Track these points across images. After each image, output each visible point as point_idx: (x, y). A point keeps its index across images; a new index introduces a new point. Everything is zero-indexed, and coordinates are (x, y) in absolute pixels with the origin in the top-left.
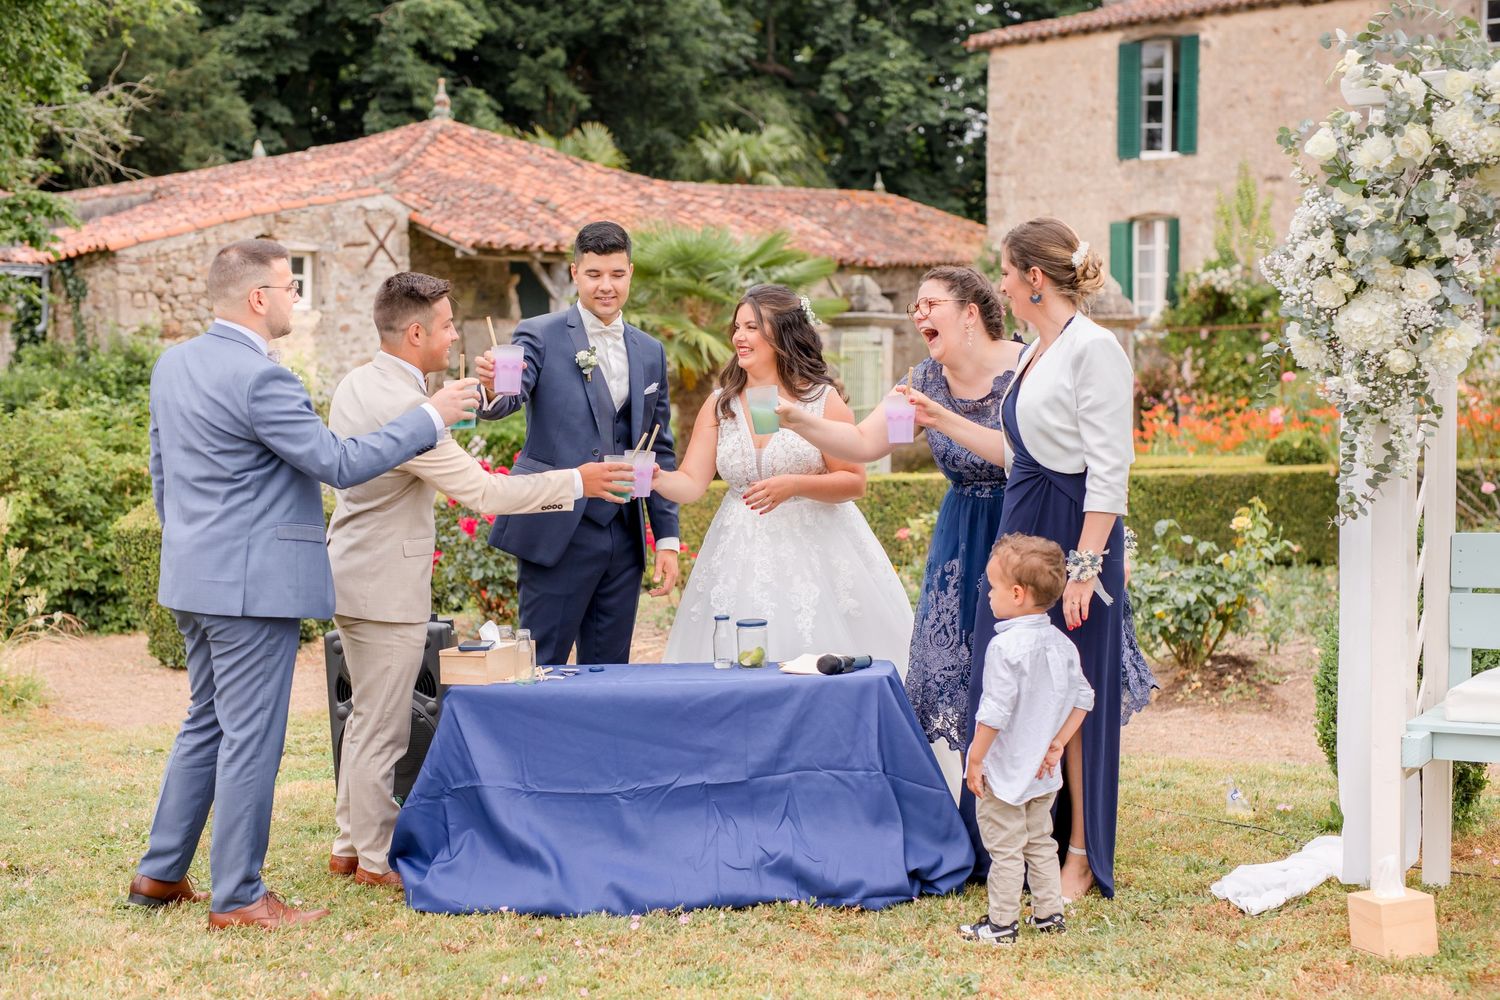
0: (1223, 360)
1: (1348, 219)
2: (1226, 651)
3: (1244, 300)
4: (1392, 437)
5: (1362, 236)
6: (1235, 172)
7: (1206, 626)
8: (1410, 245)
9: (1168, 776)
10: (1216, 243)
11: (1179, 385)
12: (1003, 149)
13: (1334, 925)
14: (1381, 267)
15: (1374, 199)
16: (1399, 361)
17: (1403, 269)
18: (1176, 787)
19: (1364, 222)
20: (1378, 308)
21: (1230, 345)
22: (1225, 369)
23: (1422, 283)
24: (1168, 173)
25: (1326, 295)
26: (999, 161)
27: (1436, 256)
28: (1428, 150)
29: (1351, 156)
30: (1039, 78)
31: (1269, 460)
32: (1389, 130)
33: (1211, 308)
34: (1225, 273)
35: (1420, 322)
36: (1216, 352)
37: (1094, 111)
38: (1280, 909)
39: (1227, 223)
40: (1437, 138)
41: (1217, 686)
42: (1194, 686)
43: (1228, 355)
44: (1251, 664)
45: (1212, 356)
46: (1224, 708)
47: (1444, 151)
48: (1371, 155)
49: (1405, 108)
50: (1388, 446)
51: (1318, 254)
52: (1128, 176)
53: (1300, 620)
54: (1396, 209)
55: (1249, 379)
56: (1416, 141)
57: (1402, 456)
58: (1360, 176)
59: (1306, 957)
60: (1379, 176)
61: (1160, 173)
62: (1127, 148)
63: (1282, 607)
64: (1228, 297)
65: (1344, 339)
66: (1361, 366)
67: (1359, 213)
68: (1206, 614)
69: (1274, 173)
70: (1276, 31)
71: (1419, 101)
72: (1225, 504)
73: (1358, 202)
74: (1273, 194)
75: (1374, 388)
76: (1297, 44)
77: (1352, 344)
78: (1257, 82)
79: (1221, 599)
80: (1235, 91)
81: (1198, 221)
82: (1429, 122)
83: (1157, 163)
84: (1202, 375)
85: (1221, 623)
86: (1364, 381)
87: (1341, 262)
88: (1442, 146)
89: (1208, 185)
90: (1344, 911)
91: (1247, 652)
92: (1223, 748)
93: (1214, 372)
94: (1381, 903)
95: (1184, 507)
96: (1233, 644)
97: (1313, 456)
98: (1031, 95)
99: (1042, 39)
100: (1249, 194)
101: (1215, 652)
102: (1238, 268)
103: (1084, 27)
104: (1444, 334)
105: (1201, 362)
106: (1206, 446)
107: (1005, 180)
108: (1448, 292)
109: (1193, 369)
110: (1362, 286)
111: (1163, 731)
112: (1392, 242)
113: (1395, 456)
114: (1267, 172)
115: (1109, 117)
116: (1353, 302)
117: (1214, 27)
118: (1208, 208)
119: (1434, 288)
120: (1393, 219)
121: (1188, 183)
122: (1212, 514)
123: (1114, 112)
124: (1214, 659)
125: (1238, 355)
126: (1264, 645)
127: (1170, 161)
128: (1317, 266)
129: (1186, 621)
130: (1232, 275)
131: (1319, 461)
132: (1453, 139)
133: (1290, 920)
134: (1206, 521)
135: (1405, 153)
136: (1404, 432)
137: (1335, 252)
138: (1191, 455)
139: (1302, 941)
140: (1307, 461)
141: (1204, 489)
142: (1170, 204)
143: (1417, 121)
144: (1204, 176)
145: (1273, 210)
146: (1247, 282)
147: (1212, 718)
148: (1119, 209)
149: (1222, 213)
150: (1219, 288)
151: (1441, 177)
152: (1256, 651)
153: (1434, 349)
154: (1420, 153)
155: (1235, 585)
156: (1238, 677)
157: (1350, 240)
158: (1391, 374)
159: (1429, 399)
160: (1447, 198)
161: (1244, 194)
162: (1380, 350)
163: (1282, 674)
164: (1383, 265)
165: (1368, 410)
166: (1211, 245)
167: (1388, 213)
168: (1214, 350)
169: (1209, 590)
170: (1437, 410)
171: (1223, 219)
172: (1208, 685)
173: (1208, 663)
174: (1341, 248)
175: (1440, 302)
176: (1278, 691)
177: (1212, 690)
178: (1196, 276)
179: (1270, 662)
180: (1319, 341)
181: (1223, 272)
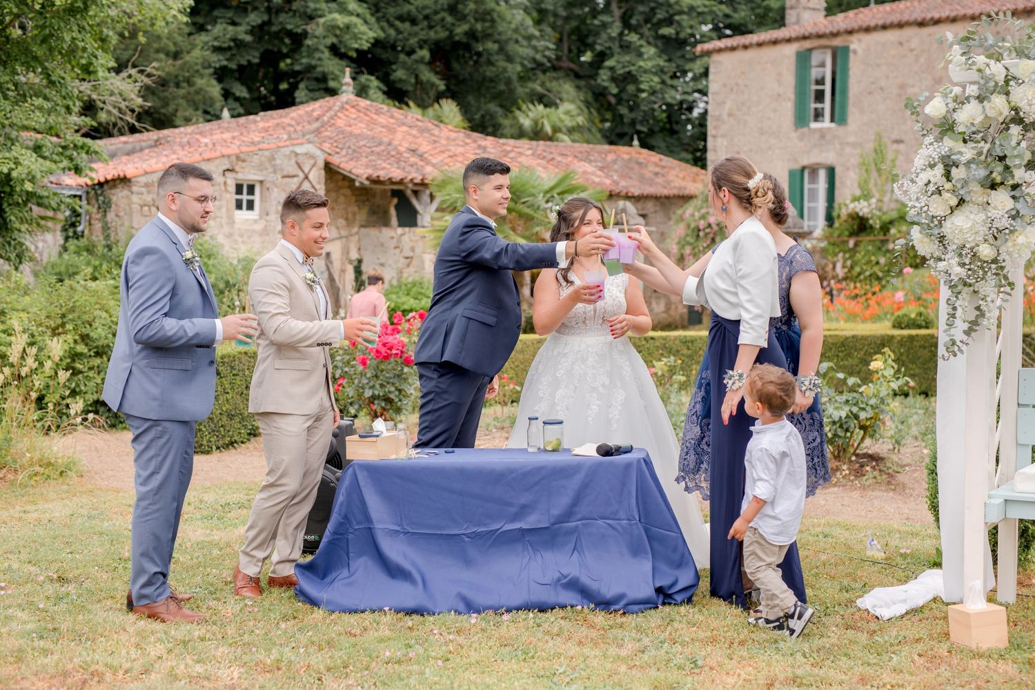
0: (863, 261)
1: (953, 157)
2: (865, 451)
3: (878, 222)
4: (981, 302)
5: (962, 169)
6: (873, 137)
7: (852, 433)
8: (994, 175)
9: (827, 530)
10: (859, 184)
11: (833, 278)
12: (718, 120)
13: (939, 627)
14: (975, 189)
15: (971, 144)
16: (986, 251)
17: (989, 190)
18: (833, 537)
19: (964, 159)
20: (972, 216)
21: (868, 252)
22: (865, 267)
23: (1002, 200)
24: (828, 137)
25: (938, 207)
26: (716, 128)
27: (1011, 182)
28: (1006, 112)
29: (955, 116)
30: (743, 73)
31: (894, 327)
32: (981, 99)
33: (855, 227)
34: (865, 204)
35: (1000, 225)
36: (859, 256)
37: (779, 95)
38: (902, 617)
39: (866, 170)
40: (1013, 104)
41: (859, 473)
42: (844, 473)
43: (867, 258)
44: (882, 459)
45: (856, 259)
46: (864, 488)
47: (1017, 113)
48: (969, 115)
49: (992, 84)
50: (978, 308)
51: (933, 180)
52: (801, 139)
53: (915, 431)
54: (985, 151)
55: (880, 274)
56: (998, 106)
57: (987, 315)
58: (961, 129)
59: (920, 647)
60: (974, 129)
61: (823, 137)
62: (801, 120)
63: (903, 423)
64: (867, 219)
65: (949, 236)
66: (960, 255)
67: (960, 153)
68: (852, 426)
69: (898, 138)
70: (901, 44)
71: (1001, 79)
72: (865, 354)
73: (960, 146)
74: (897, 152)
75: (969, 270)
76: (915, 52)
77: (955, 240)
78: (887, 77)
79: (863, 415)
80: (873, 83)
81: (848, 169)
82: (1007, 94)
83: (820, 130)
84: (849, 271)
85: (862, 432)
86: (963, 265)
87: (948, 186)
88: (1016, 110)
89: (854, 145)
90: (945, 618)
91: (879, 451)
92: (863, 513)
93: (857, 269)
94: (971, 612)
95: (838, 356)
96: (869, 446)
97: (924, 324)
98: (737, 84)
99: (745, 47)
100: (881, 151)
101: (858, 451)
102: (874, 201)
103: (773, 39)
104: (1016, 234)
105: (849, 263)
106: (852, 317)
107: (720, 140)
108: (1019, 206)
109: (844, 267)
110: (962, 202)
111: (823, 502)
112: (982, 173)
113: (982, 315)
114: (895, 136)
115: (789, 99)
116: (956, 212)
117: (860, 41)
118: (854, 161)
119: (1010, 204)
120: (983, 157)
121: (841, 144)
122: (856, 361)
123: (792, 96)
124: (857, 455)
125: (873, 258)
126: (891, 447)
127: (829, 129)
128: (932, 188)
129: (839, 430)
130: (869, 205)
131: (927, 327)
132: (1023, 104)
133: (909, 623)
134: (852, 366)
135: (991, 113)
136: (989, 299)
137: (944, 179)
138: (842, 322)
139: (917, 637)
140: (920, 327)
141: (851, 344)
142: (829, 157)
143: (999, 93)
144: (852, 139)
145: (898, 163)
146: (880, 210)
147: (856, 494)
148: (796, 160)
149: (864, 164)
150: (861, 214)
151: (1015, 130)
152: (885, 450)
153: (1010, 244)
154: (1001, 114)
155: (872, 406)
156: (873, 468)
157: (954, 171)
158: (980, 260)
159: (1006, 278)
160: (1019, 144)
161: (879, 152)
162: (973, 244)
163: (903, 466)
164: (976, 188)
165: (965, 284)
166: (856, 185)
167: (980, 154)
168: (858, 255)
169: (855, 409)
170: (1011, 285)
171: (864, 168)
172: (853, 472)
173: (854, 458)
174: (948, 175)
175: (1014, 213)
176: (900, 477)
177: (856, 476)
178: (846, 205)
179: (895, 458)
180: (933, 238)
181: (864, 203)
